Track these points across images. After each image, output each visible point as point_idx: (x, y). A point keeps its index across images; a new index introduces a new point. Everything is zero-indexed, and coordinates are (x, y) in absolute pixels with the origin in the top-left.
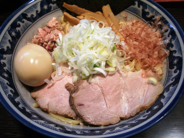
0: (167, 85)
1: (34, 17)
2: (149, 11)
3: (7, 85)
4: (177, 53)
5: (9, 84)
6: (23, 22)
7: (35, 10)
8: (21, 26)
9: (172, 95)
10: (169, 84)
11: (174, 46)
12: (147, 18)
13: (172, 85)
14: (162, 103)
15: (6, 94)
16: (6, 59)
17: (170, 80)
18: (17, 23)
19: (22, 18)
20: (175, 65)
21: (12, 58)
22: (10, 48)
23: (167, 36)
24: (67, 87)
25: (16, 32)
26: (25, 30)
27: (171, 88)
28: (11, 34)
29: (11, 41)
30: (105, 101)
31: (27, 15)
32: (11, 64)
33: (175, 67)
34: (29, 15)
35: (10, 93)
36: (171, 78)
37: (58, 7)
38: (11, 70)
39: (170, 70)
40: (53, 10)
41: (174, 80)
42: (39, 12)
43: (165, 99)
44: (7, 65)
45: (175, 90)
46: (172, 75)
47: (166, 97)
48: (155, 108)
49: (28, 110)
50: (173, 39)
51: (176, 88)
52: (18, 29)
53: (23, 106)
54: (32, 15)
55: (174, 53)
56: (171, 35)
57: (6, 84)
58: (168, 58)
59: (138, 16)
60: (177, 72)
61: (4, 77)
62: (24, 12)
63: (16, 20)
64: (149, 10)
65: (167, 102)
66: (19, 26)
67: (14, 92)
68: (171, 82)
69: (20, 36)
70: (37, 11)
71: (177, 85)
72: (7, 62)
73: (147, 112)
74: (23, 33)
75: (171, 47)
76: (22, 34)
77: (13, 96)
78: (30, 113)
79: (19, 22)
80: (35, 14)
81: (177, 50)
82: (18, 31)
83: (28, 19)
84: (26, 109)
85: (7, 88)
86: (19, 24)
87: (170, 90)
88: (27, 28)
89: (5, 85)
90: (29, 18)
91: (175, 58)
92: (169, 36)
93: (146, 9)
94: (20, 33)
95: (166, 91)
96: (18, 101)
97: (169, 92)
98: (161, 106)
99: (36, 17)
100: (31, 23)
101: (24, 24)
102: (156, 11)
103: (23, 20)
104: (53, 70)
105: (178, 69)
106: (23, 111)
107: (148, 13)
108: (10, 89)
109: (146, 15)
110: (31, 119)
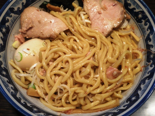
0: (144, 78)
1: (20, 9)
2: (131, 3)
3: (8, 83)
4: (153, 48)
5: (8, 81)
6: (11, 16)
7: (21, 2)
8: (10, 21)
9: (147, 88)
10: (145, 76)
11: (152, 41)
12: (129, 9)
13: (148, 79)
14: (138, 95)
15: (9, 92)
16: (2, 57)
17: (146, 72)
18: (6, 19)
19: (10, 12)
20: (151, 59)
21: (5, 54)
22: (3, 45)
23: (146, 29)
25: (6, 28)
26: (13, 24)
27: (147, 81)
28: (2, 30)
29: (3, 38)
31: (14, 9)
32: (5, 61)
33: (152, 62)
34: (16, 9)
35: (12, 91)
36: (148, 72)
38: (7, 66)
39: (147, 63)
41: (150, 73)
42: (24, 4)
43: (141, 91)
44: (3, 63)
45: (149, 84)
46: (148, 69)
47: (142, 89)
48: (134, 98)
49: (29, 105)
50: (151, 34)
51: (150, 82)
52: (7, 24)
53: (24, 101)
54: (19, 8)
55: (151, 47)
56: (150, 29)
57: (6, 82)
60: (152, 66)
61: (3, 75)
62: (11, 6)
63: (5, 15)
64: (131, 1)
65: (143, 94)
66: (8, 21)
67: (14, 88)
68: (147, 75)
69: (10, 30)
70: (23, 3)
71: (152, 79)
72: (2, 60)
73: (127, 102)
74: (12, 26)
75: (149, 41)
76: (11, 28)
77: (14, 93)
78: (31, 107)
79: (7, 18)
80: (20, 6)
81: (154, 45)
82: (7, 26)
83: (15, 13)
84: (27, 103)
85: (8, 85)
86: (8, 19)
87: (146, 83)
88: (15, 22)
89: (6, 84)
90: (16, 11)
92: (148, 30)
94: (9, 28)
95: (143, 83)
96: (19, 97)
97: (145, 85)
98: (138, 98)
99: (22, 9)
100: (18, 16)
101: (12, 18)
102: (137, 4)
103: (10, 15)
105: (153, 64)
106: (25, 106)
107: (130, 5)
108: (10, 86)
109: (128, 6)
110: (33, 113)
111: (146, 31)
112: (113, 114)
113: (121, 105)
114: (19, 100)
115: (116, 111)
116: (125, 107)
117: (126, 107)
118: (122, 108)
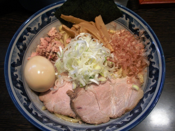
0: (146, 92)
1: (37, 29)
2: (135, 25)
3: (21, 95)
4: (155, 65)
5: (22, 93)
6: (28, 35)
7: (37, 23)
8: (27, 39)
9: (150, 102)
10: (148, 91)
11: (154, 58)
12: (133, 29)
13: (150, 93)
14: (141, 108)
15: (22, 103)
16: (18, 71)
17: (148, 87)
18: (23, 37)
19: (27, 31)
20: (153, 74)
21: (21, 68)
22: (19, 60)
23: (149, 48)
24: (68, 93)
25: (23, 46)
26: (30, 42)
27: (149, 95)
28: (19, 47)
29: (20, 54)
30: (98, 105)
31: (31, 29)
32: (21, 74)
33: (153, 77)
34: (33, 29)
35: (25, 102)
36: (150, 86)
37: (56, 18)
38: (22, 79)
39: (149, 78)
40: (53, 21)
41: (152, 88)
42: (40, 25)
43: (144, 104)
44: (19, 76)
45: (152, 98)
46: (150, 83)
47: (145, 103)
48: (136, 111)
49: (39, 115)
50: (153, 52)
51: (153, 96)
52: (24, 42)
53: (36, 112)
54: (35, 28)
55: (153, 64)
56: (152, 48)
57: (20, 94)
58: (148, 67)
59: (126, 27)
60: (154, 82)
61: (18, 88)
62: (29, 26)
63: (22, 34)
64: (134, 23)
65: (145, 108)
66: (25, 39)
67: (27, 99)
68: (149, 89)
69: (26, 48)
70: (39, 24)
71: (154, 94)
72: (18, 73)
73: (130, 114)
74: (29, 44)
75: (151, 58)
76: (28, 45)
77: (27, 104)
78: (42, 117)
79: (24, 36)
80: (37, 27)
81: (156, 62)
82: (24, 44)
84: (38, 113)
85: (22, 97)
86: (25, 37)
87: (148, 97)
88: (31, 40)
89: (20, 95)
90: (32, 31)
91: (154, 68)
92: (150, 49)
93: (132, 22)
94: (26, 45)
95: (145, 97)
96: (31, 108)
97: (147, 98)
98: (141, 111)
99: (38, 29)
100: (34, 35)
101: (29, 37)
102: (141, 25)
103: (28, 34)
104: (56, 78)
105: (155, 80)
106: (36, 116)
107: (134, 26)
108: (24, 97)
109: (132, 27)
110: (43, 123)
111: (149, 49)
112: (117, 126)
113: (125, 117)
114: (30, 111)
115: (120, 123)
116: (128, 119)
117: (130, 119)
118: (126, 120)
